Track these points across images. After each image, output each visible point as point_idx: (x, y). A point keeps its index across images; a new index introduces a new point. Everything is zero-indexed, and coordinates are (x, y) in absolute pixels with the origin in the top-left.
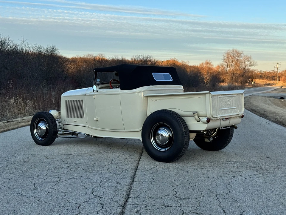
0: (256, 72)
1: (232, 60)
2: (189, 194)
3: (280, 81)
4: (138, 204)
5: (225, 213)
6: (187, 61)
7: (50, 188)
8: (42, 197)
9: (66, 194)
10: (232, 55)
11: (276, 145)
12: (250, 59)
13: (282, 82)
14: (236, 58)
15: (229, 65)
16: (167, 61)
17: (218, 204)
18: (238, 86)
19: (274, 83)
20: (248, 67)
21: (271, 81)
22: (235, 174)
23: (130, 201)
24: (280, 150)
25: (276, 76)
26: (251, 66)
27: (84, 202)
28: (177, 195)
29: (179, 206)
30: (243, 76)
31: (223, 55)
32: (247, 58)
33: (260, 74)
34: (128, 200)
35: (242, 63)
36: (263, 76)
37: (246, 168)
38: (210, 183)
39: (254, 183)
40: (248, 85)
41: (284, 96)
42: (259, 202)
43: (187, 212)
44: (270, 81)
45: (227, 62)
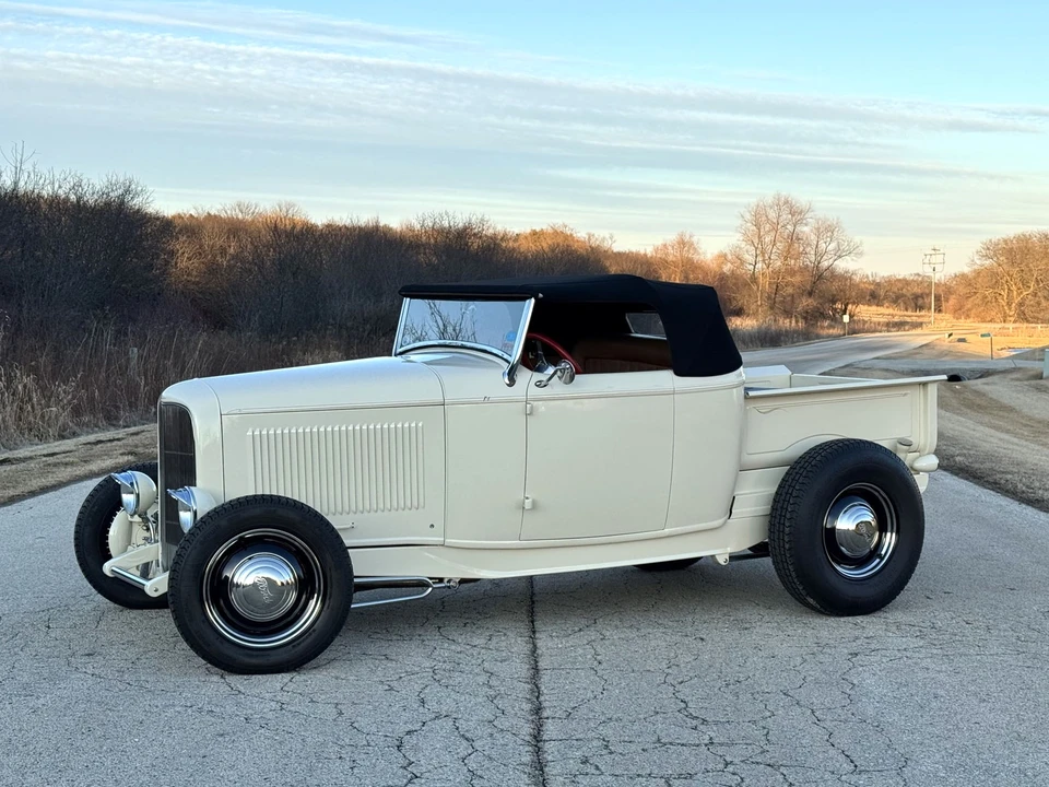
0: (857, 279)
1: (773, 234)
2: (728, 708)
3: (940, 311)
4: (578, 737)
5: (852, 762)
6: (607, 236)
7: (279, 688)
8: (270, 715)
9: (339, 707)
10: (772, 215)
11: (967, 550)
12: (835, 233)
13: (947, 316)
14: (789, 227)
15: (761, 252)
16: (534, 233)
17: (826, 737)
18: (795, 332)
19: (920, 320)
20: (831, 261)
21: (909, 313)
22: (854, 647)
23: (551, 730)
24: (982, 567)
25: (929, 295)
26: (840, 257)
27: (409, 733)
28: (691, 711)
29: (706, 745)
30: (810, 294)
31: (742, 217)
32: (828, 230)
33: (872, 287)
34: (541, 726)
35: (809, 245)
36: (882, 293)
37: (884, 627)
38: (785, 674)
39: (920, 675)
40: (830, 327)
41: (960, 369)
42: (949, 730)
43: (736, 761)
44: (906, 313)
45: (756, 241)
